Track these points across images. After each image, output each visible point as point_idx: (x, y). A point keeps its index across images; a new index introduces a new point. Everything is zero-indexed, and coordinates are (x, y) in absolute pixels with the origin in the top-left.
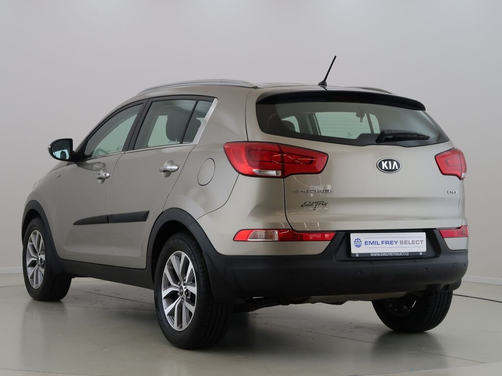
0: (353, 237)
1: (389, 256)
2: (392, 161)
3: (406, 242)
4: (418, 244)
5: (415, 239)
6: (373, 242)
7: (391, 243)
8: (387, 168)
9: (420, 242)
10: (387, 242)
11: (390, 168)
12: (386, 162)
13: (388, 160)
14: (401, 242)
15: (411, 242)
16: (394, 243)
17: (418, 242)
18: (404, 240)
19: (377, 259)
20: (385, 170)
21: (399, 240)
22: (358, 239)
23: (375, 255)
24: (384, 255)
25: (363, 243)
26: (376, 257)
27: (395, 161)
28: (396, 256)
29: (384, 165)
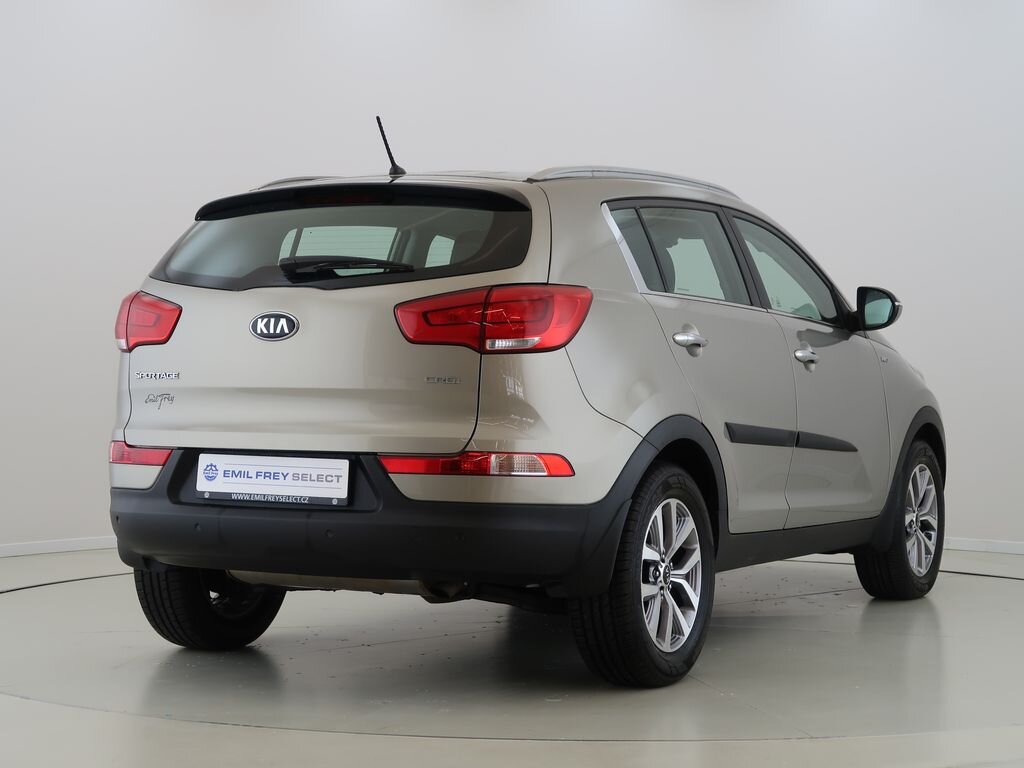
0: (204, 460)
1: (267, 502)
2: (278, 317)
3: (304, 477)
4: (331, 483)
5: (325, 473)
6: (240, 472)
7: (275, 476)
8: (265, 331)
9: (335, 479)
10: (267, 475)
11: (272, 331)
12: (266, 320)
13: (269, 316)
14: (296, 477)
15: (314, 477)
16: (281, 477)
17: (329, 478)
18: (301, 472)
19: (244, 504)
20: (262, 335)
21: (291, 472)
22: (211, 465)
23: (240, 497)
24: (257, 498)
25: (221, 473)
26: (240, 500)
27: (283, 317)
28: (282, 503)
29: (261, 325)
